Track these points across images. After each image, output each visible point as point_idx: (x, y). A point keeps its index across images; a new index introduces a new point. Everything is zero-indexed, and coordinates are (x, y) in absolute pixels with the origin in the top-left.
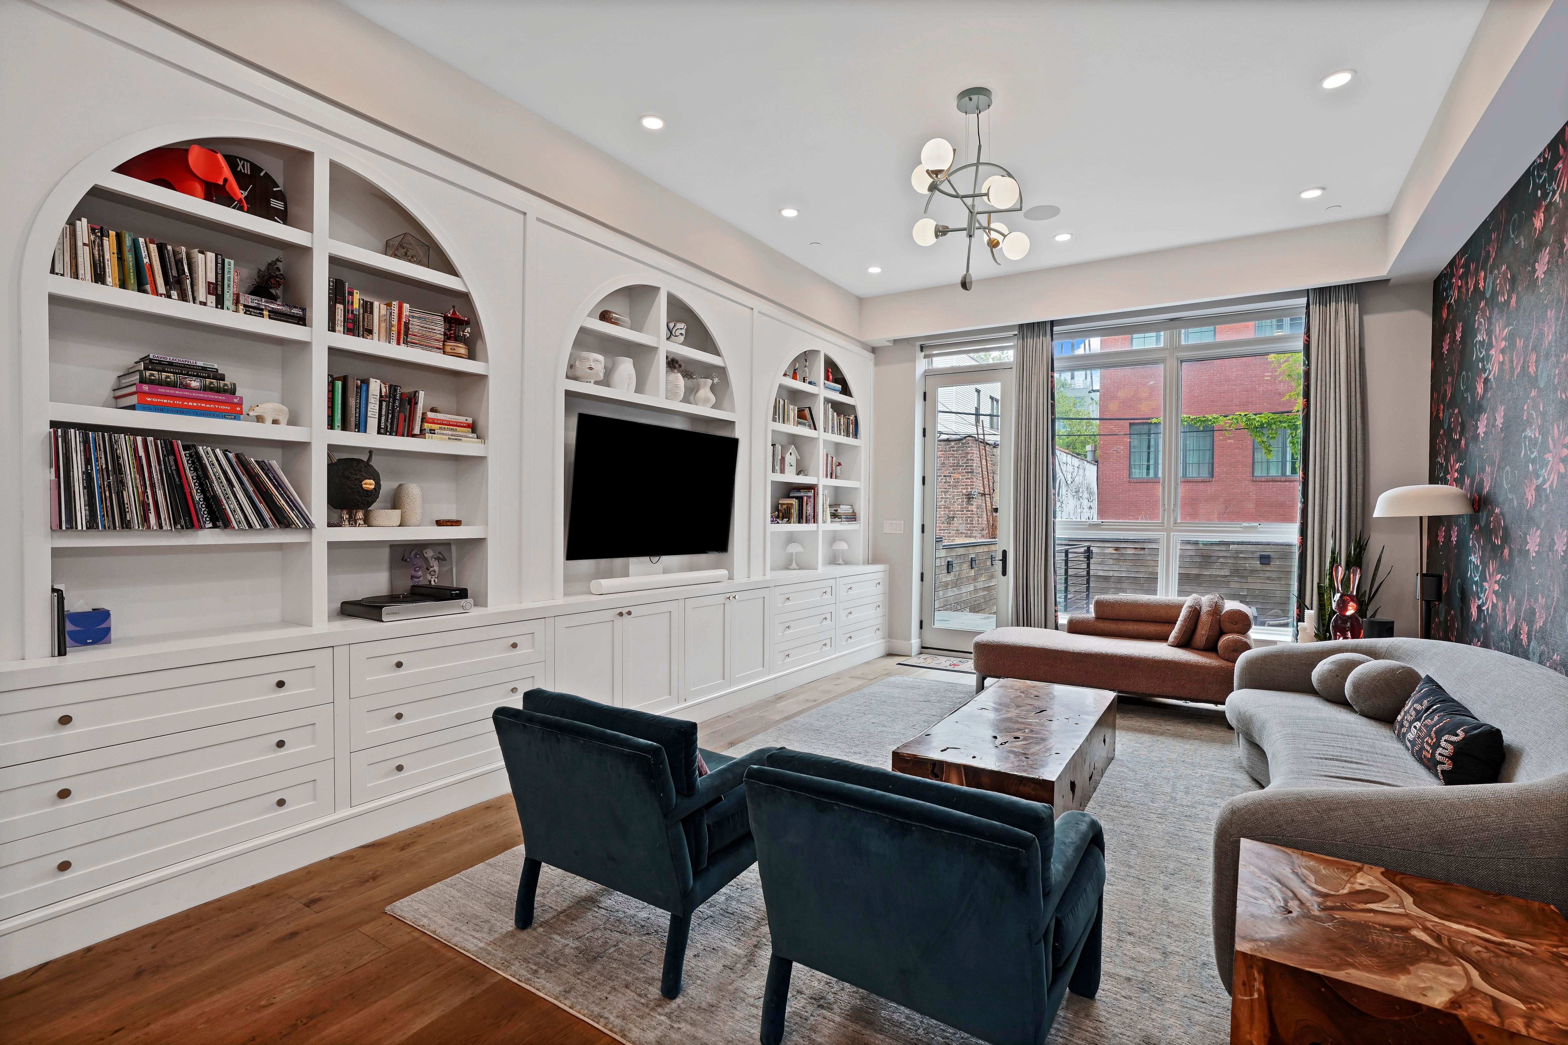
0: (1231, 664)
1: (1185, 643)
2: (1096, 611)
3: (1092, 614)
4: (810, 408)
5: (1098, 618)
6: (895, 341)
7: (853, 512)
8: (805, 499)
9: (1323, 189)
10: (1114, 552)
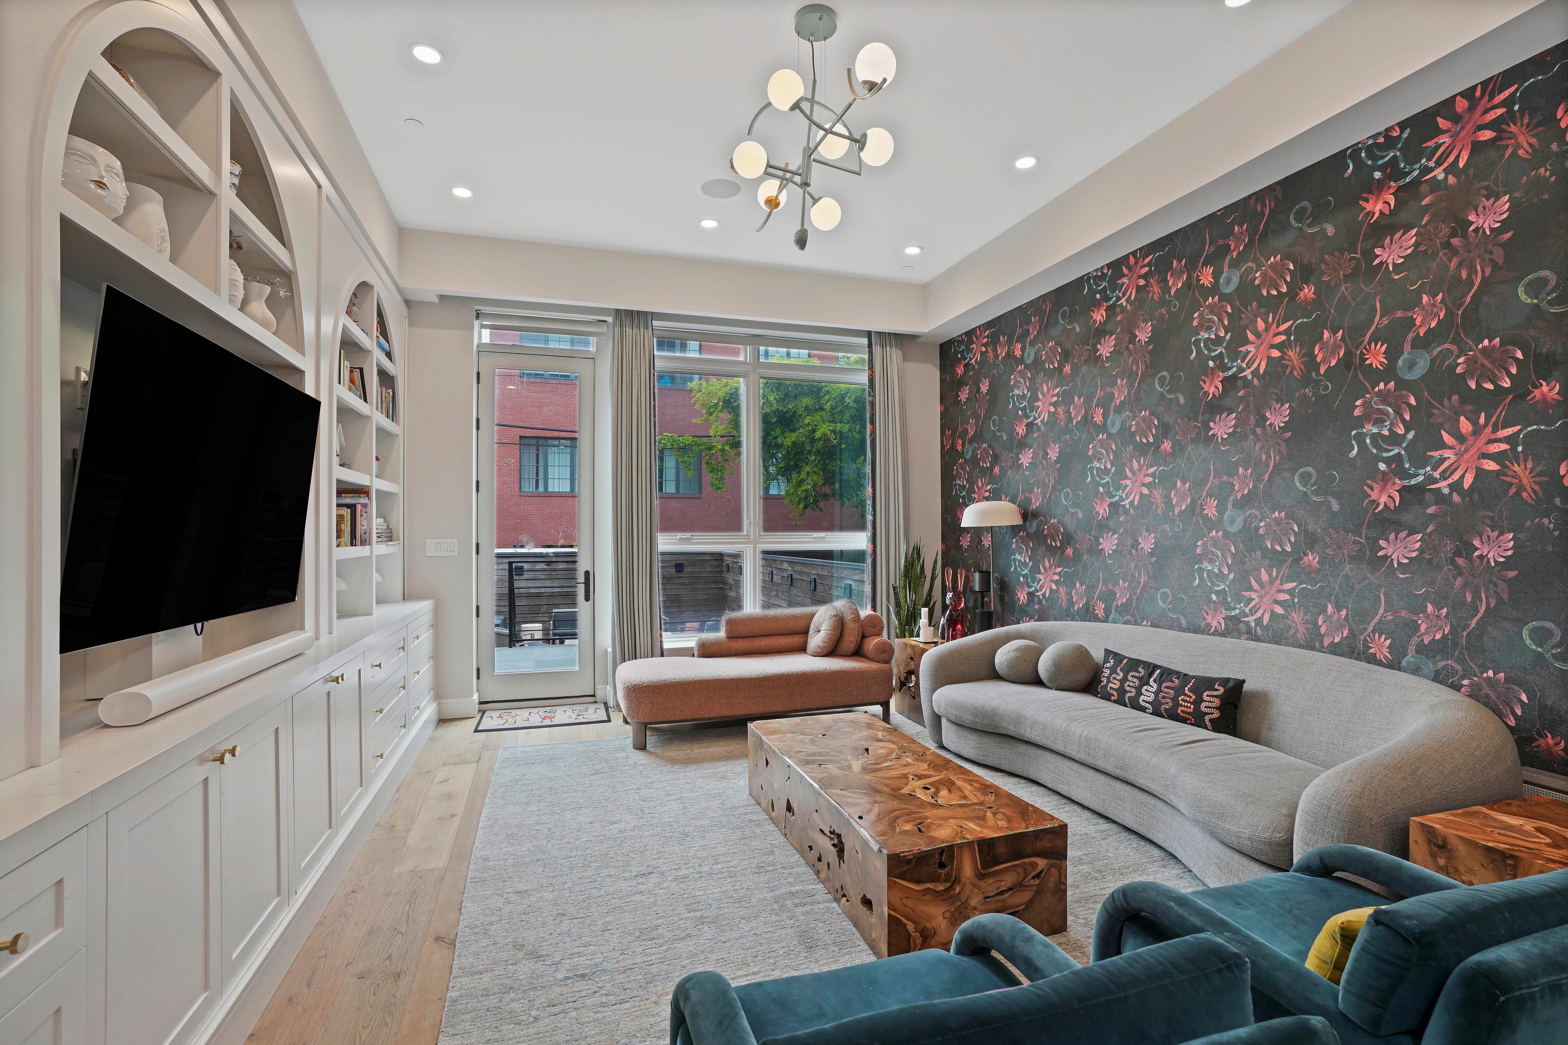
0: (887, 665)
1: (832, 651)
2: (727, 631)
3: (722, 634)
4: (361, 370)
5: (730, 637)
6: (442, 297)
7: (388, 528)
8: (359, 507)
9: (921, 248)
10: (545, 567)
